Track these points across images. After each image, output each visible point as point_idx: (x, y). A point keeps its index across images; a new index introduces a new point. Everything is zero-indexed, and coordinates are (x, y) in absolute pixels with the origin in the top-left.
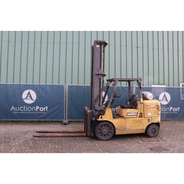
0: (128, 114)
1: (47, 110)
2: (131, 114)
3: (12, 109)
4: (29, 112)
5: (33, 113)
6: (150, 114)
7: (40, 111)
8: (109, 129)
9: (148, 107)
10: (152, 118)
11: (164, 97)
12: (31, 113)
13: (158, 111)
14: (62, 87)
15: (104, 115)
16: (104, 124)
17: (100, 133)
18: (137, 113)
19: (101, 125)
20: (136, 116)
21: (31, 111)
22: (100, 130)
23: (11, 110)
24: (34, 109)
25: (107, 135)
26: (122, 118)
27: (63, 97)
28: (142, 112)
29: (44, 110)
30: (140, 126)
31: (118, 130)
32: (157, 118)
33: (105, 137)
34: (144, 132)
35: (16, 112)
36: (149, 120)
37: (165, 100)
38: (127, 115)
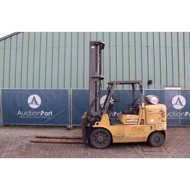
0: (128, 121)
1: (51, 115)
2: (131, 121)
3: (19, 113)
4: (35, 117)
5: (38, 117)
6: (153, 121)
7: (45, 116)
8: (106, 137)
9: (150, 113)
10: (155, 125)
11: (178, 100)
12: (36, 117)
13: (163, 117)
14: (66, 91)
15: (100, 121)
16: (100, 131)
17: (95, 140)
18: (138, 120)
19: (96, 132)
20: (137, 123)
21: (37, 116)
22: (95, 137)
23: (18, 115)
24: (39, 113)
25: (104, 143)
26: (121, 124)
27: (67, 102)
28: (144, 118)
29: (49, 115)
30: (141, 134)
31: (115, 138)
32: (161, 126)
33: (100, 145)
34: (146, 140)
35: (22, 117)
36: (151, 127)
37: (179, 104)
38: (126, 122)
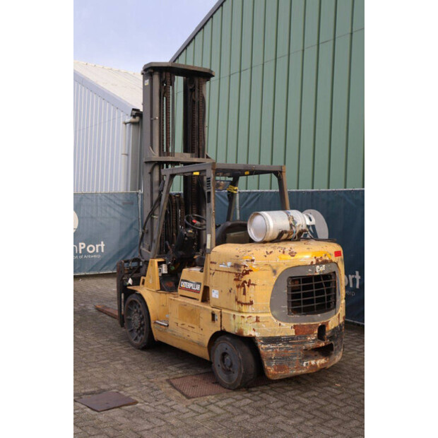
2: (189, 286)
6: (217, 296)
9: (213, 267)
10: (223, 311)
13: (238, 287)
18: (200, 285)
20: (197, 296)
28: (209, 284)
30: (196, 330)
34: (206, 354)
36: (213, 315)
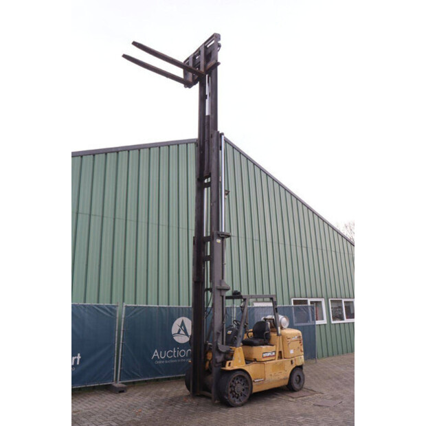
0: (265, 355)
1: (78, 363)
2: (269, 354)
6: (293, 352)
8: (244, 384)
9: (289, 340)
10: (296, 358)
14: (111, 309)
15: (231, 360)
16: (237, 375)
17: (231, 392)
18: (275, 352)
19: (233, 377)
20: (273, 358)
22: (231, 386)
25: (242, 395)
26: (255, 362)
27: (112, 332)
28: (281, 350)
30: (282, 373)
31: (255, 384)
32: (300, 358)
33: (238, 400)
34: (286, 382)
36: (292, 362)
38: (263, 357)
